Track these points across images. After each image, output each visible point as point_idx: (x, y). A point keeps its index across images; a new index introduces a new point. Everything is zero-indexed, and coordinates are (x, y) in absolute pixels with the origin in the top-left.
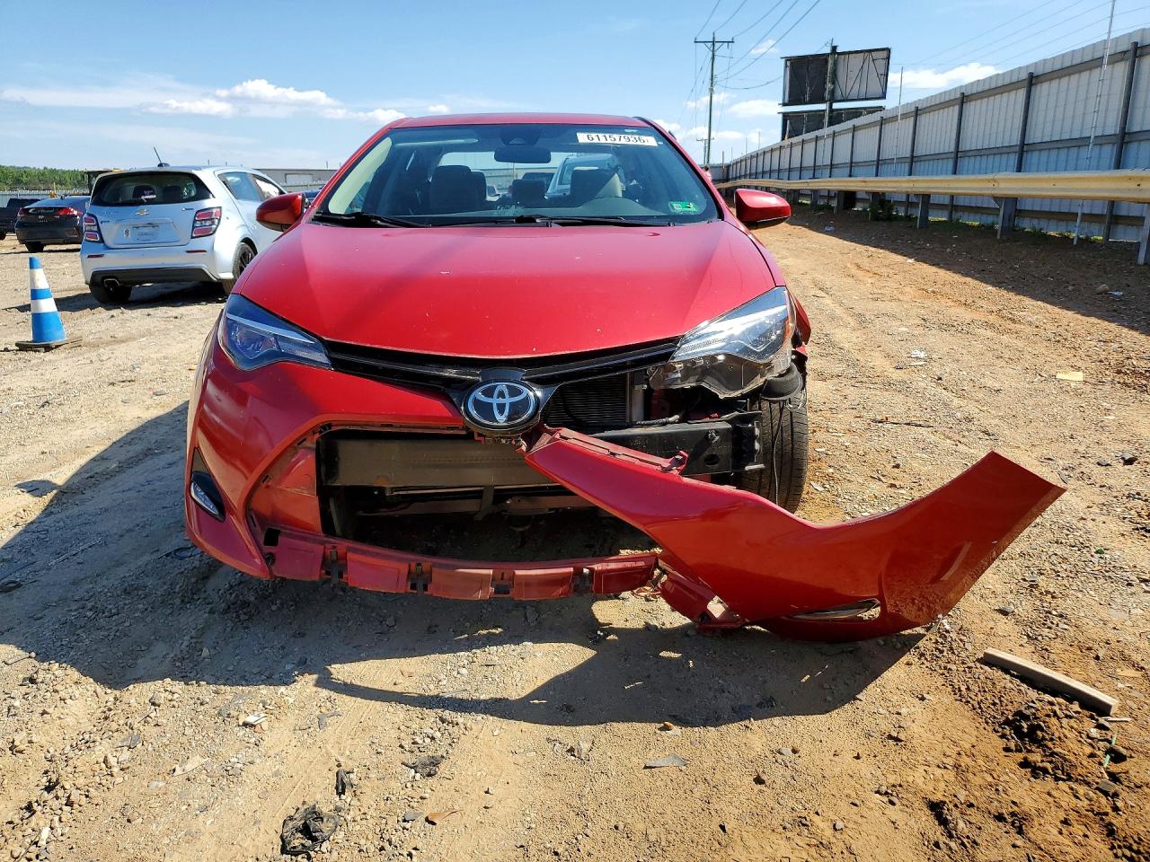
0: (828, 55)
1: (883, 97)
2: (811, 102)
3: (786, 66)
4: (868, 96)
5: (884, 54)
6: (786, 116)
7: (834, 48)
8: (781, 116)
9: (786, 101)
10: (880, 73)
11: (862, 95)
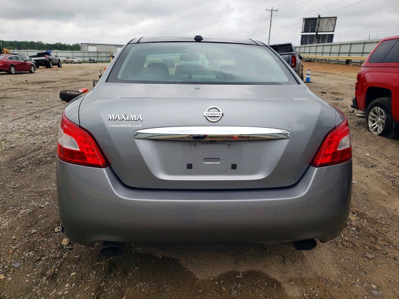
0: (317, 18)
1: (334, 31)
2: (311, 32)
3: (304, 21)
4: (329, 31)
5: (335, 19)
6: (303, 36)
7: (319, 16)
8: (301, 36)
9: (303, 31)
10: (333, 24)
11: (327, 31)
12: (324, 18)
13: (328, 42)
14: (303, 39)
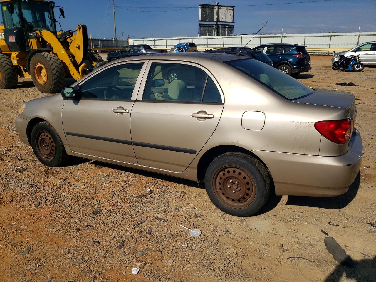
1: (233, 22)
2: (209, 21)
3: (200, 7)
4: (228, 21)
5: (232, 8)
6: (199, 24)
7: (218, 3)
9: (200, 19)
10: (231, 14)
11: (226, 21)
12: (222, 6)
13: (228, 34)
14: (201, 29)
